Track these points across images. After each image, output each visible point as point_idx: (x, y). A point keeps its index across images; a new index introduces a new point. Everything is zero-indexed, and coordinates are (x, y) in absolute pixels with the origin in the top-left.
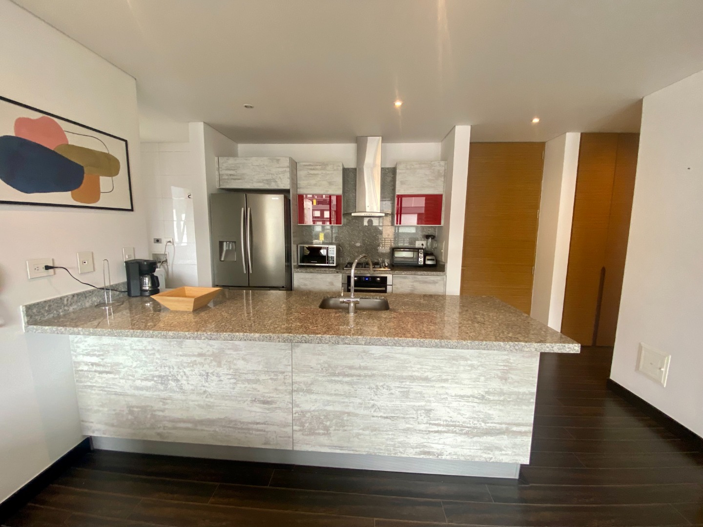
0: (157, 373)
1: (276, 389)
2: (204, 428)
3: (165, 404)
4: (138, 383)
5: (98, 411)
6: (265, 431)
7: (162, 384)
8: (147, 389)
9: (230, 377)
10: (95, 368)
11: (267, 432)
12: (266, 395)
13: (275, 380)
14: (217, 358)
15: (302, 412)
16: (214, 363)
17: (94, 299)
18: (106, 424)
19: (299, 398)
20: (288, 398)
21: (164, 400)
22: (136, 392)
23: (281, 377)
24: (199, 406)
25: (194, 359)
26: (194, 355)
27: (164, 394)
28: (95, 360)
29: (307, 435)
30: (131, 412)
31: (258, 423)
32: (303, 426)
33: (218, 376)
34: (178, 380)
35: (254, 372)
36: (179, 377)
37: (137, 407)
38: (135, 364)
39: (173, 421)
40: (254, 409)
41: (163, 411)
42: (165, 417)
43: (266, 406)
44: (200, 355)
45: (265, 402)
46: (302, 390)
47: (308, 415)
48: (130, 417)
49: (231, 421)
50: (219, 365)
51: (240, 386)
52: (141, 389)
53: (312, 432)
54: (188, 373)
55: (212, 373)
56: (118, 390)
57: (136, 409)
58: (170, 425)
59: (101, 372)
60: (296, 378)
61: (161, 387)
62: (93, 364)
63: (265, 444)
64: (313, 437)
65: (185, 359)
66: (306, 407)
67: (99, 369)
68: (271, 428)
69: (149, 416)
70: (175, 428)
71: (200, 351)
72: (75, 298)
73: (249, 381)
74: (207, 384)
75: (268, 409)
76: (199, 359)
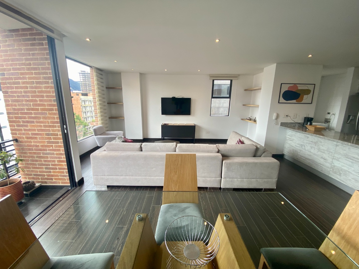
0: (301, 144)
1: (329, 157)
2: (307, 160)
3: (300, 151)
4: (297, 145)
5: (287, 149)
6: (322, 167)
7: (301, 146)
8: (298, 147)
9: (317, 149)
10: (289, 139)
11: (323, 168)
12: (325, 157)
13: (329, 154)
14: (316, 143)
15: (334, 166)
16: (314, 145)
17: (294, 125)
18: (288, 152)
19: (334, 161)
20: (331, 160)
21: (300, 150)
22: (296, 147)
23: (331, 153)
24: (308, 154)
25: (310, 142)
26: (310, 141)
27: (301, 149)
28: (290, 137)
29: (334, 173)
30: (293, 151)
31: (321, 164)
32: (333, 170)
33: (314, 148)
34: (305, 147)
35: (324, 150)
36: (305, 146)
37: (295, 150)
38: (297, 140)
39: (301, 156)
40: (321, 160)
41: (299, 153)
42: (300, 155)
43: (324, 160)
44: (312, 142)
45: (325, 159)
46: (336, 160)
47: (336, 167)
48: (293, 152)
49: (314, 161)
50: (315, 146)
51: (319, 153)
52: (297, 146)
53: (335, 173)
54: (308, 145)
55: (313, 147)
56: (292, 145)
57: (294, 151)
58: (300, 157)
59: (290, 140)
60: (335, 155)
61: (301, 147)
62: (289, 138)
63: (321, 171)
64: (335, 174)
65: (308, 142)
66: (336, 164)
67: (290, 139)
68: (324, 167)
69: (296, 153)
70: (301, 158)
71: (312, 141)
72: (290, 123)
73: (322, 152)
74: (311, 149)
75: (325, 161)
76: (311, 143)
